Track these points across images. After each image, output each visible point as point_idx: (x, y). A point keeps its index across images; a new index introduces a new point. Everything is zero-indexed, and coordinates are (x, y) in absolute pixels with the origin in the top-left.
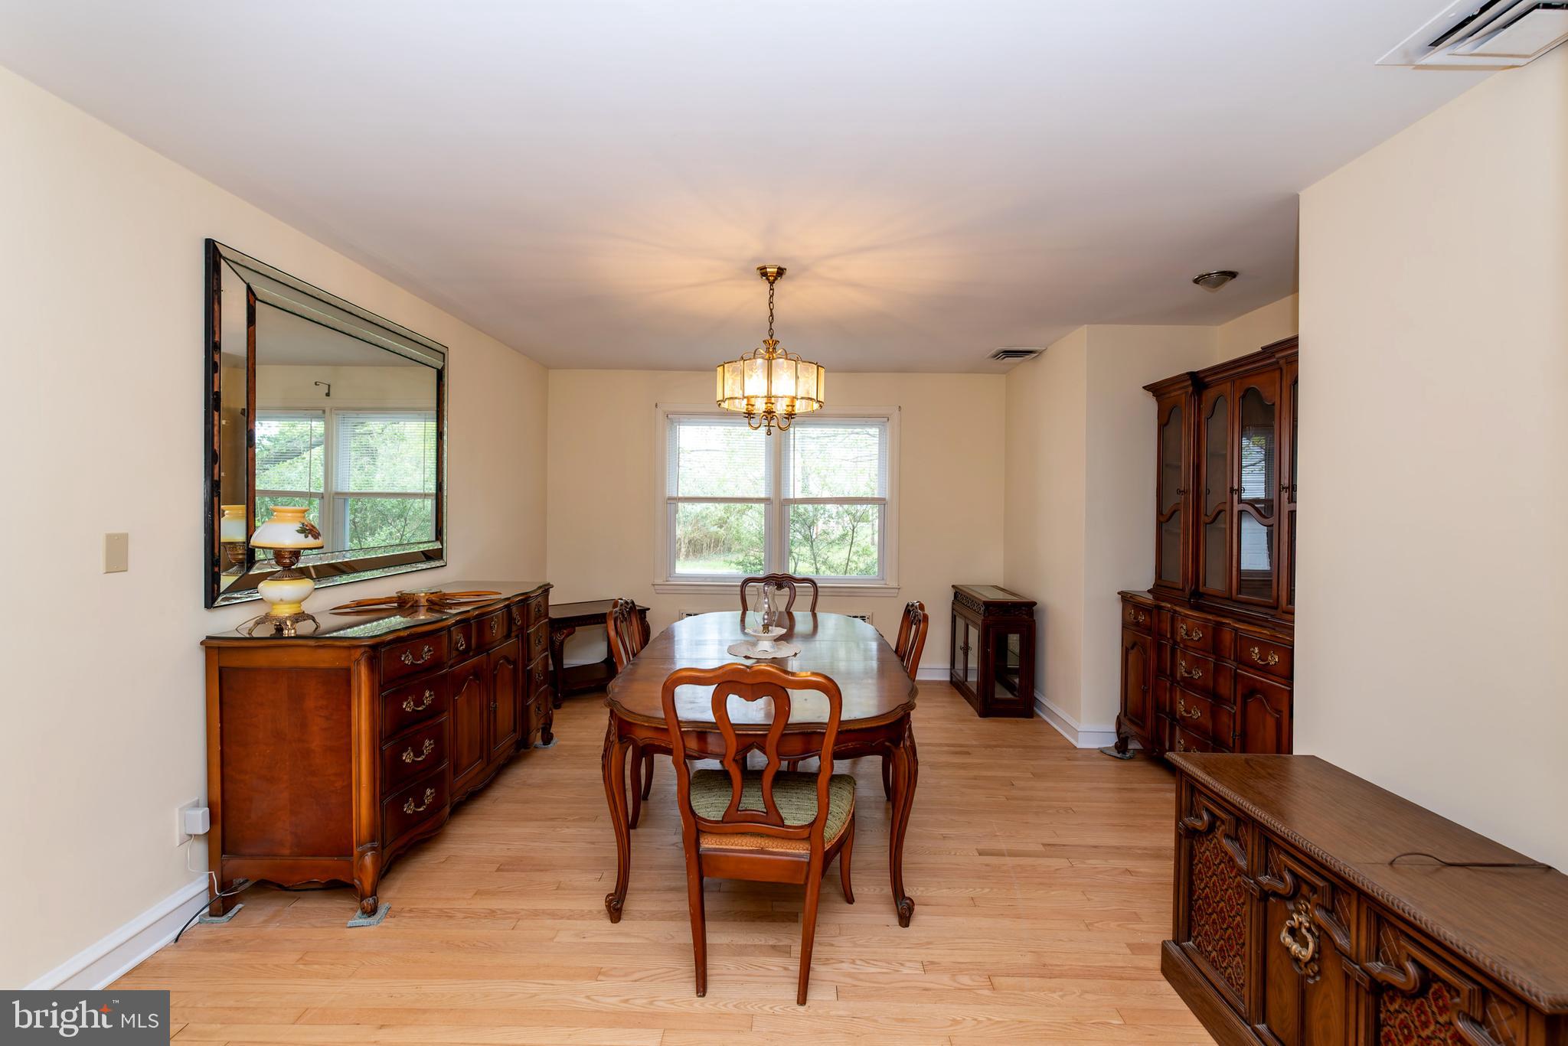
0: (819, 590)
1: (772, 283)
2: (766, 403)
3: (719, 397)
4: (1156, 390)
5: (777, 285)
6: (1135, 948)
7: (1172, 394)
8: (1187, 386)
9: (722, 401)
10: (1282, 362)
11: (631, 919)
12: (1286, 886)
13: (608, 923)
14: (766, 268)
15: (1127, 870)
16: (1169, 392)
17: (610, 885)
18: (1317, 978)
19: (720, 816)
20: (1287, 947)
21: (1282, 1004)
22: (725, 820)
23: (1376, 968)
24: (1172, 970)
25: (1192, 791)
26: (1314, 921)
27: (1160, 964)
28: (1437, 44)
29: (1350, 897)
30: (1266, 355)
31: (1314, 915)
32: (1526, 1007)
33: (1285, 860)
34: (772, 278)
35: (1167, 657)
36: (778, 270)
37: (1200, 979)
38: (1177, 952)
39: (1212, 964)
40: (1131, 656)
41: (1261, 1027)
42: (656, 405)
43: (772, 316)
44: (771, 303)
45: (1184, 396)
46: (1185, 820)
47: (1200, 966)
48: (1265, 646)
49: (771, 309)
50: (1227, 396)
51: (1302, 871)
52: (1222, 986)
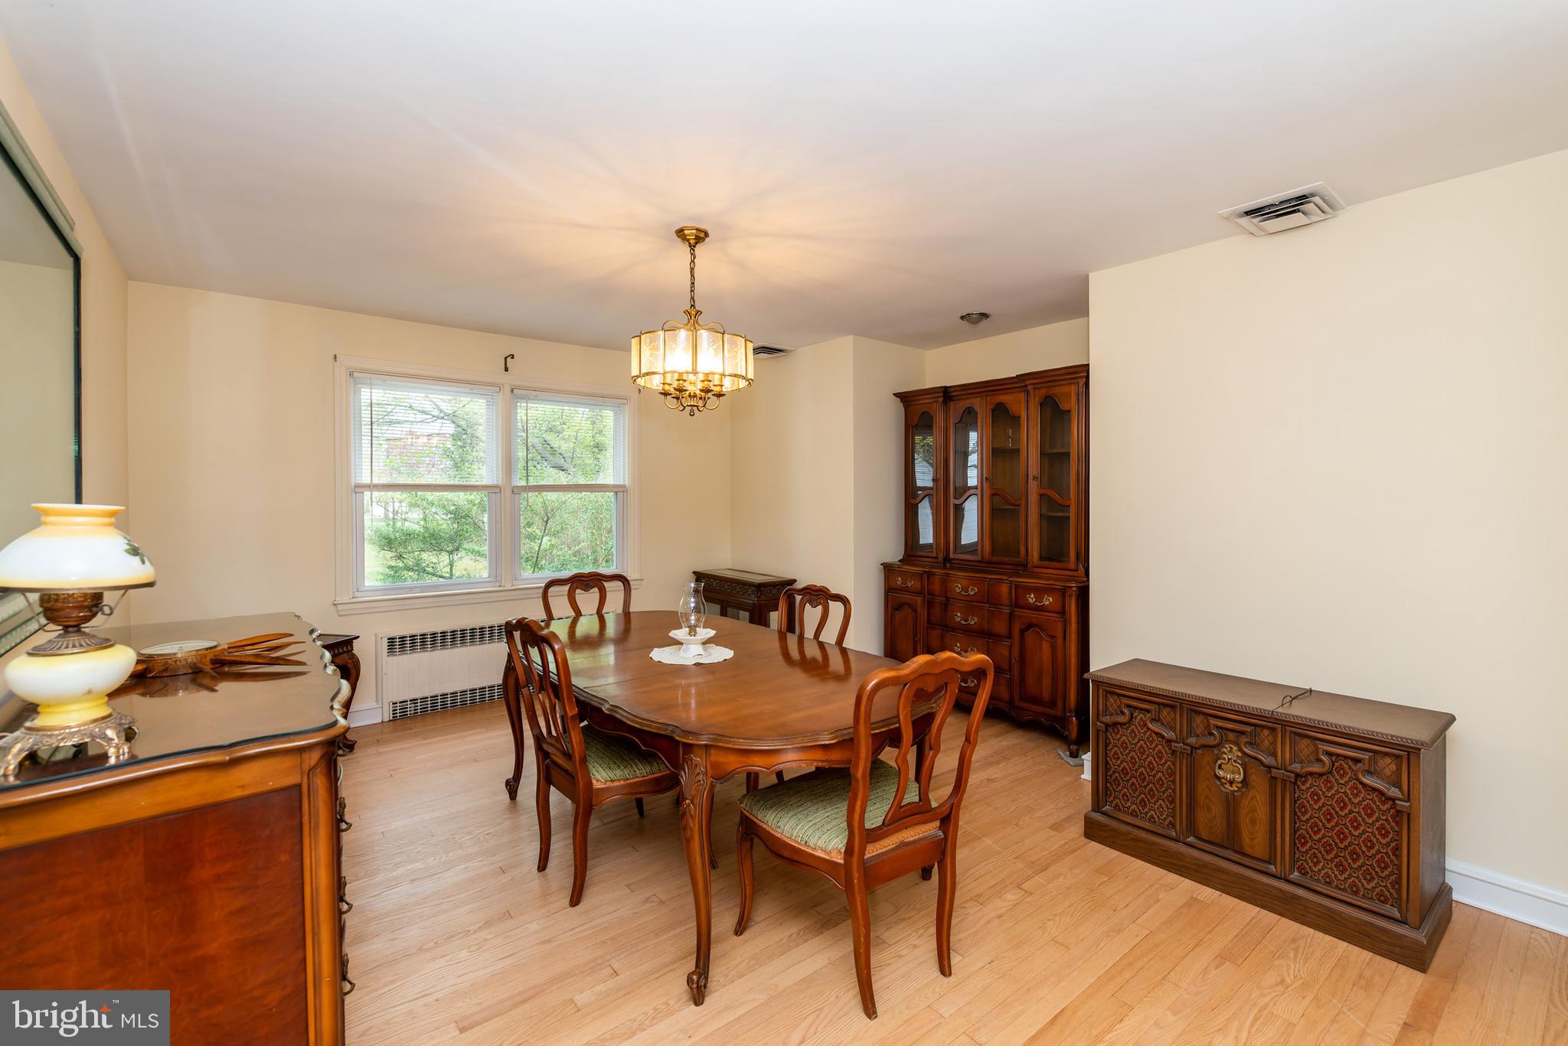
1: (692, 247)
2: (678, 380)
3: (635, 372)
4: (906, 399)
5: (699, 249)
6: (1056, 827)
7: (921, 402)
8: (939, 397)
9: (638, 377)
10: (1029, 388)
12: (1215, 739)
13: (697, 1008)
14: (683, 230)
16: (919, 400)
18: (1243, 790)
19: (878, 822)
20: (1219, 778)
21: (1211, 818)
22: (886, 823)
23: (1297, 767)
24: (1093, 831)
25: (1106, 697)
26: (1240, 754)
27: (1082, 830)
28: (1248, 213)
29: (1273, 730)
30: (1015, 380)
31: (1240, 750)
32: (1409, 752)
33: (1213, 721)
34: (692, 242)
35: (937, 611)
36: (702, 235)
37: (1129, 828)
38: (1097, 816)
39: (1132, 814)
40: (898, 615)
41: (1191, 839)
42: (335, 357)
43: (693, 283)
44: (692, 270)
45: (935, 404)
46: (1103, 719)
47: (1125, 819)
48: (1039, 591)
49: (692, 275)
50: (975, 408)
51: (1230, 726)
52: (1147, 825)
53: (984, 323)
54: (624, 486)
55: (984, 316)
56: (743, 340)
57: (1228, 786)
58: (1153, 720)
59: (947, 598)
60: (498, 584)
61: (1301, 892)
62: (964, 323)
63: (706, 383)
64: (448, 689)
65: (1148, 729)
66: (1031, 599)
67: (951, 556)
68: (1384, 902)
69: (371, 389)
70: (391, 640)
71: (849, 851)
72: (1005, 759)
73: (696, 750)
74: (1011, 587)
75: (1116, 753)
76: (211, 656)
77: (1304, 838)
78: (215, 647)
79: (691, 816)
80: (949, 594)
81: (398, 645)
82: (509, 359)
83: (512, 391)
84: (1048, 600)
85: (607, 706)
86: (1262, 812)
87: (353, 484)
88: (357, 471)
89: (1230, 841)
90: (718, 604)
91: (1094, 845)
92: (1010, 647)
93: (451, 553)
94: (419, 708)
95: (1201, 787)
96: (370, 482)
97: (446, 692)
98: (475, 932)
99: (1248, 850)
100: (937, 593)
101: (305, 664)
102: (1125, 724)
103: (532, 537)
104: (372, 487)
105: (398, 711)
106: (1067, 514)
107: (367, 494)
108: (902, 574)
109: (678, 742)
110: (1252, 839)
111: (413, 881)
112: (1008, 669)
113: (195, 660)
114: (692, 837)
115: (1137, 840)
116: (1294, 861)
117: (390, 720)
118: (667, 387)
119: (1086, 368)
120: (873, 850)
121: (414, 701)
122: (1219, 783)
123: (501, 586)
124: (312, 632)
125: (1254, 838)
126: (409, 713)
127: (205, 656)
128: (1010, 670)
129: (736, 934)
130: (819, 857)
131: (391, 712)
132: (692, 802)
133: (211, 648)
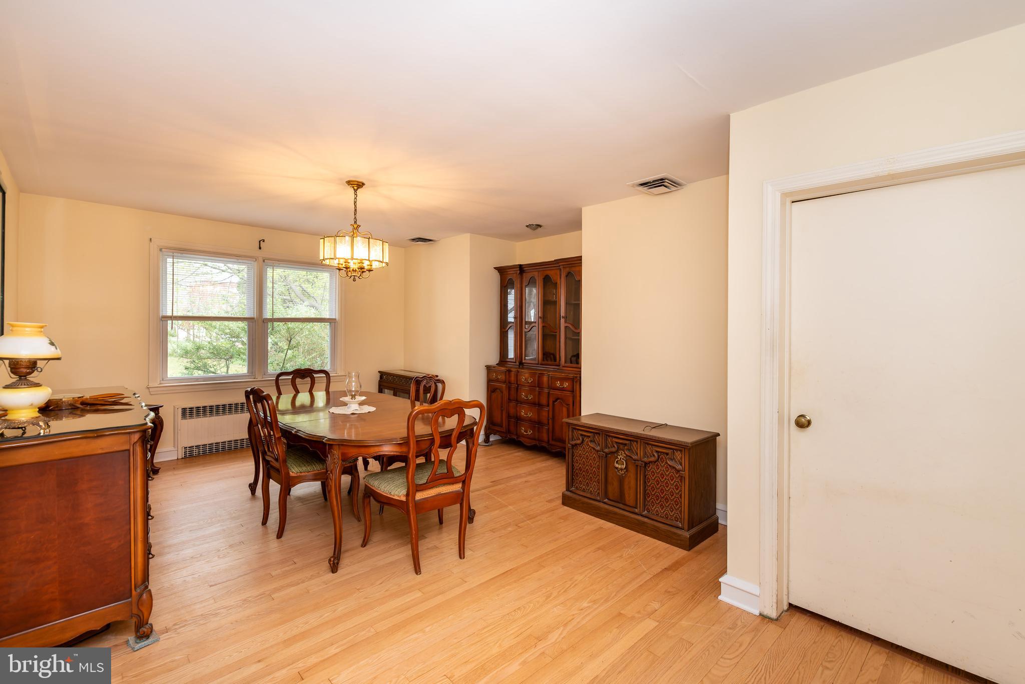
0: (331, 378)
1: (355, 191)
2: (345, 262)
3: (321, 258)
4: (501, 270)
5: (359, 191)
6: (550, 501)
7: (508, 273)
8: (517, 270)
9: (323, 260)
10: (561, 267)
11: (342, 568)
12: (615, 448)
13: (332, 574)
14: (351, 182)
15: (526, 481)
16: (506, 271)
17: (330, 552)
18: (626, 473)
19: (424, 481)
20: (617, 468)
21: (613, 488)
22: (428, 482)
23: (646, 459)
24: (567, 501)
25: (573, 431)
26: (625, 455)
27: (561, 502)
28: (642, 185)
29: (637, 442)
30: (555, 262)
31: (625, 453)
32: (684, 448)
33: (615, 440)
34: (356, 188)
35: (513, 392)
36: (361, 184)
37: (580, 497)
38: (568, 493)
39: (583, 491)
40: (494, 395)
41: (606, 500)
42: (151, 239)
43: (356, 210)
44: (355, 202)
45: (515, 274)
46: (571, 442)
47: (579, 493)
48: (562, 380)
49: (355, 206)
50: (535, 277)
51: (621, 441)
52: (588, 495)
53: (539, 229)
54: (335, 319)
55: (539, 226)
56: (381, 242)
57: (620, 472)
58: (591, 441)
59: (518, 385)
60: (253, 377)
61: (646, 520)
62: (528, 229)
63: (361, 264)
64: (220, 440)
65: (590, 446)
66: (558, 384)
67: (523, 362)
68: (677, 521)
69: (173, 258)
70: (184, 410)
71: (407, 495)
72: (540, 472)
73: (335, 447)
74: (549, 378)
75: (577, 460)
76: (81, 400)
77: (649, 494)
78: (83, 397)
79: (331, 479)
80: (519, 383)
81: (187, 413)
82: (261, 242)
83: (264, 261)
84: (566, 385)
85: (295, 430)
86: (633, 483)
87: (161, 316)
88: (163, 308)
89: (620, 500)
90: (391, 390)
91: (566, 508)
92: (548, 411)
93: (227, 360)
94: (201, 451)
95: (610, 474)
96: (171, 315)
97: (218, 441)
98: (223, 550)
99: (627, 503)
100: (513, 382)
101: (131, 405)
102: (580, 444)
103: (281, 350)
104: (173, 318)
105: (188, 453)
106: (578, 338)
107: (169, 322)
108: (496, 372)
109: (326, 444)
110: (629, 497)
111: (191, 531)
112: (547, 423)
113: (72, 402)
114: (331, 489)
115: (583, 503)
116: (645, 506)
117: (182, 458)
118: (340, 266)
119: (579, 259)
120: (419, 496)
121: (198, 447)
122: (617, 470)
123: (255, 378)
124: (134, 394)
125: (630, 498)
126: (194, 454)
127: (78, 401)
128: (548, 424)
129: (362, 547)
130: (396, 499)
131: (183, 453)
132: (331, 472)
133: (80, 397)
